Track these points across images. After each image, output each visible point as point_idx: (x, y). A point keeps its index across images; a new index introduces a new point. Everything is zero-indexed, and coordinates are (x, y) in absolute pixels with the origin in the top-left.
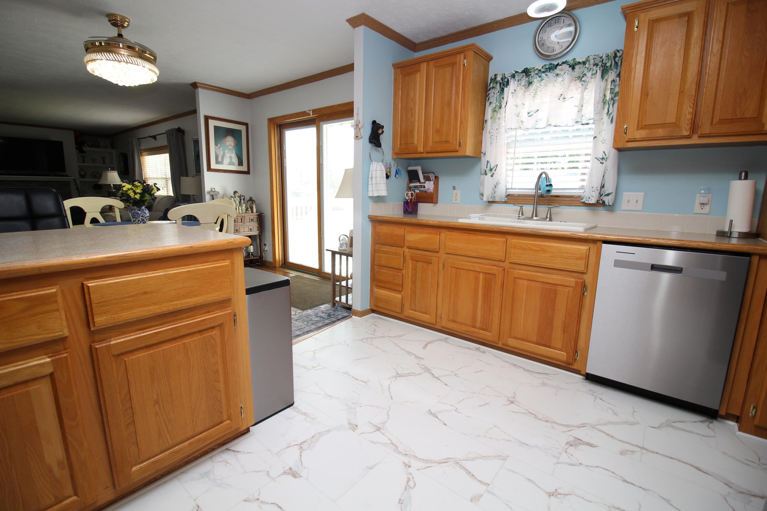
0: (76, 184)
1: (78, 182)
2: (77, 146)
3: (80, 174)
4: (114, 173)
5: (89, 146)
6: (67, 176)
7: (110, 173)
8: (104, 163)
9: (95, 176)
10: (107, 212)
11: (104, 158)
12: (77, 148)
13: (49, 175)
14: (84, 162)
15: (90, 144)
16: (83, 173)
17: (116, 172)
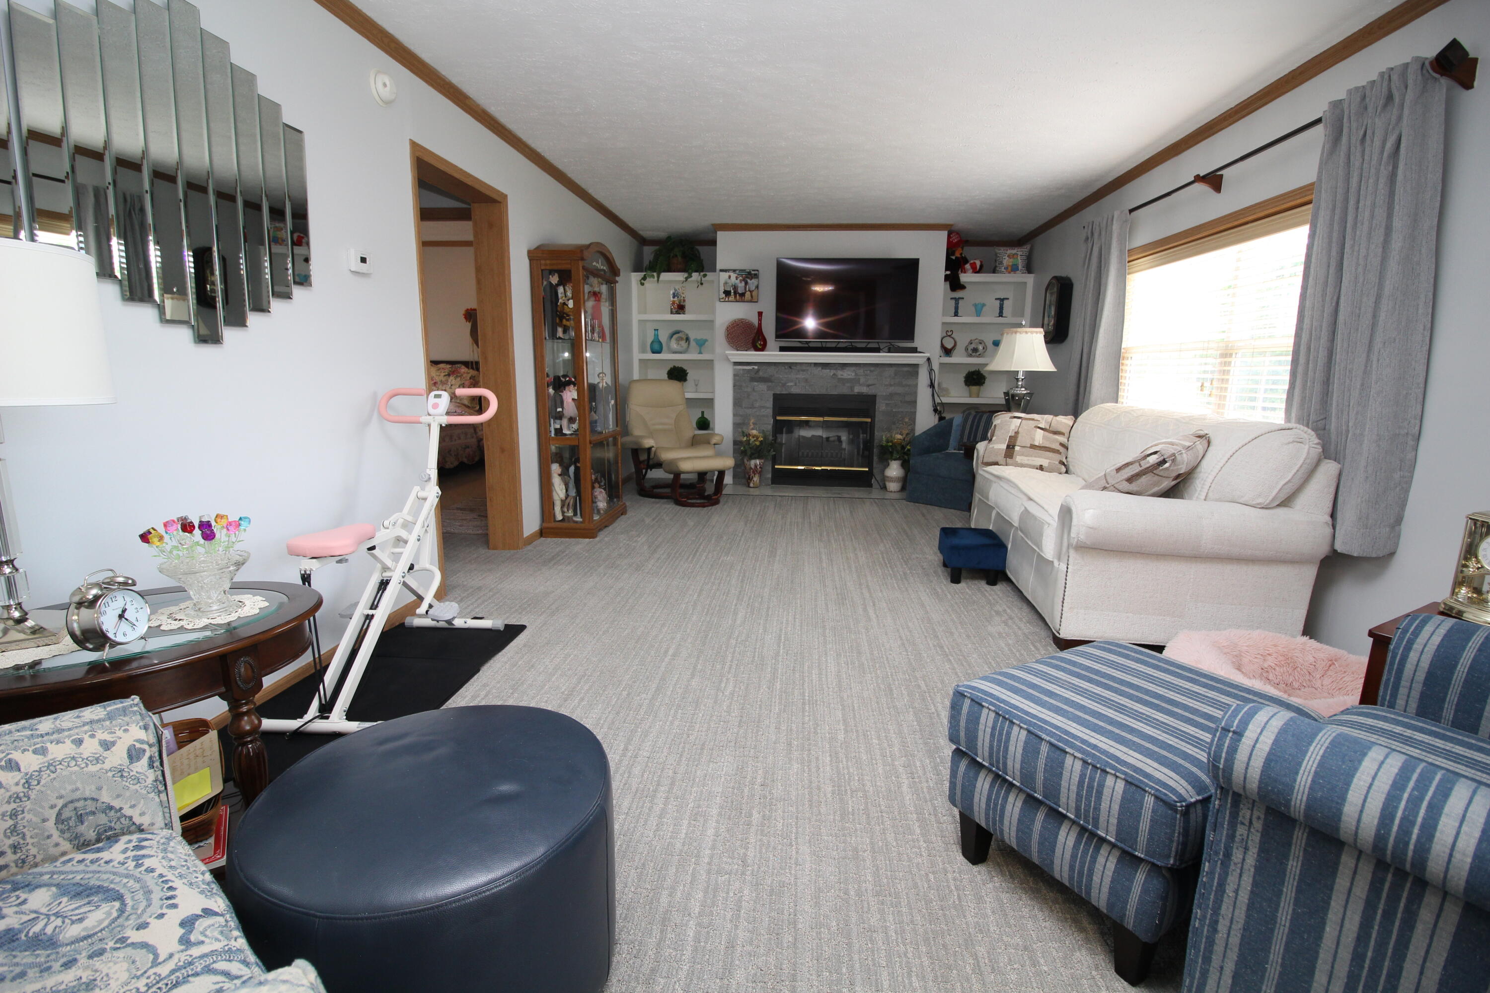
0: (931, 371)
1: (935, 366)
2: (948, 272)
3: (943, 346)
4: (1034, 334)
5: (976, 271)
6: (914, 350)
7: (1024, 335)
8: (1001, 315)
9: (975, 350)
10: (996, 464)
11: (1002, 300)
12: (947, 278)
13: (877, 350)
14: (956, 314)
15: (978, 263)
16: (949, 345)
17: (1040, 332)
